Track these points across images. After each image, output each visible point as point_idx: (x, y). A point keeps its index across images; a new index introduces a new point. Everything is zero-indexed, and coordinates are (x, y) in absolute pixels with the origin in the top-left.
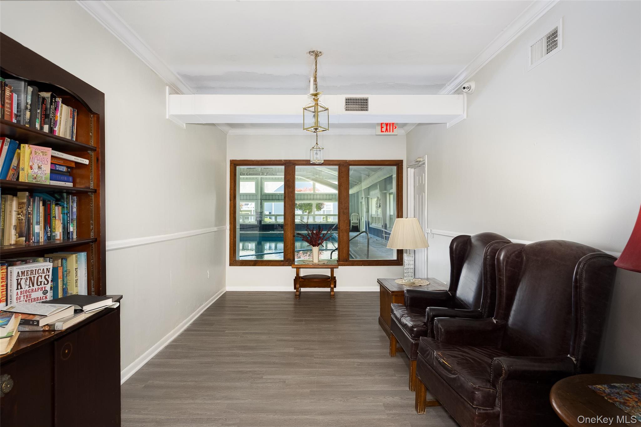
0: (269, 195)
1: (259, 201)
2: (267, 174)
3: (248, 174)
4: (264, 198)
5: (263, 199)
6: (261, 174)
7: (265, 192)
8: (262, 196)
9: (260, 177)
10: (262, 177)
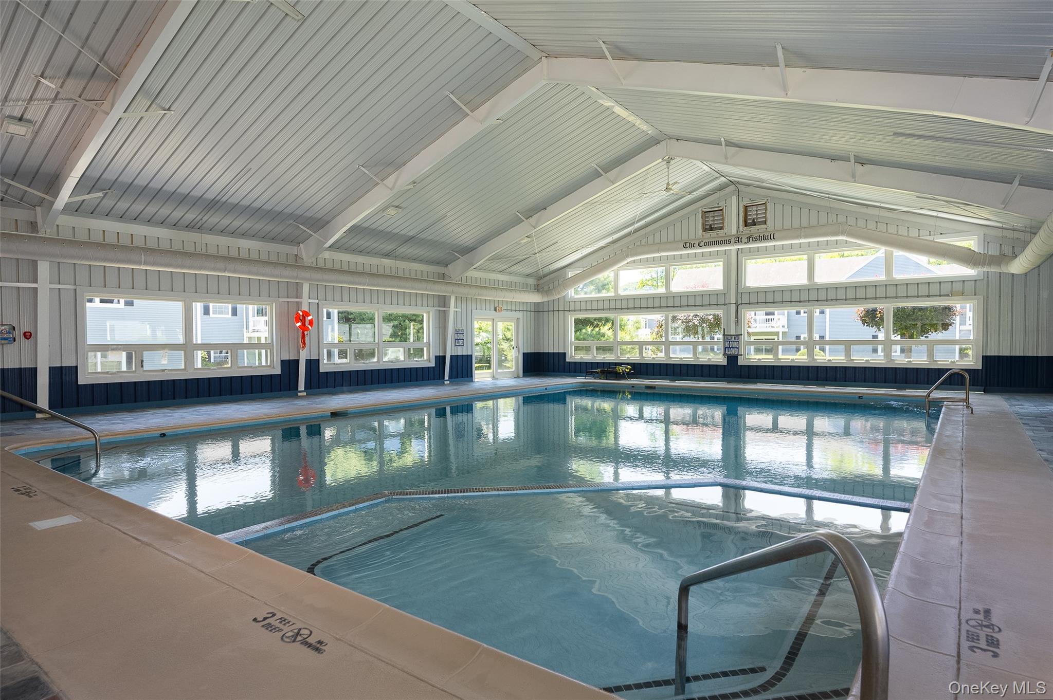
0: (758, 291)
1: (733, 307)
2: (748, 239)
3: (702, 244)
4: (745, 300)
5: (741, 304)
6: (733, 241)
7: (748, 284)
8: (739, 295)
9: (733, 248)
10: (739, 247)
